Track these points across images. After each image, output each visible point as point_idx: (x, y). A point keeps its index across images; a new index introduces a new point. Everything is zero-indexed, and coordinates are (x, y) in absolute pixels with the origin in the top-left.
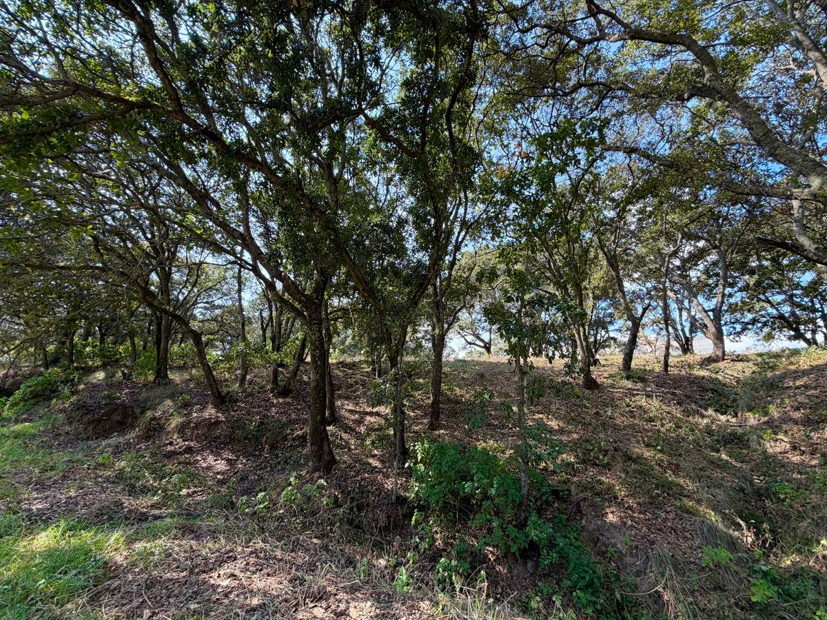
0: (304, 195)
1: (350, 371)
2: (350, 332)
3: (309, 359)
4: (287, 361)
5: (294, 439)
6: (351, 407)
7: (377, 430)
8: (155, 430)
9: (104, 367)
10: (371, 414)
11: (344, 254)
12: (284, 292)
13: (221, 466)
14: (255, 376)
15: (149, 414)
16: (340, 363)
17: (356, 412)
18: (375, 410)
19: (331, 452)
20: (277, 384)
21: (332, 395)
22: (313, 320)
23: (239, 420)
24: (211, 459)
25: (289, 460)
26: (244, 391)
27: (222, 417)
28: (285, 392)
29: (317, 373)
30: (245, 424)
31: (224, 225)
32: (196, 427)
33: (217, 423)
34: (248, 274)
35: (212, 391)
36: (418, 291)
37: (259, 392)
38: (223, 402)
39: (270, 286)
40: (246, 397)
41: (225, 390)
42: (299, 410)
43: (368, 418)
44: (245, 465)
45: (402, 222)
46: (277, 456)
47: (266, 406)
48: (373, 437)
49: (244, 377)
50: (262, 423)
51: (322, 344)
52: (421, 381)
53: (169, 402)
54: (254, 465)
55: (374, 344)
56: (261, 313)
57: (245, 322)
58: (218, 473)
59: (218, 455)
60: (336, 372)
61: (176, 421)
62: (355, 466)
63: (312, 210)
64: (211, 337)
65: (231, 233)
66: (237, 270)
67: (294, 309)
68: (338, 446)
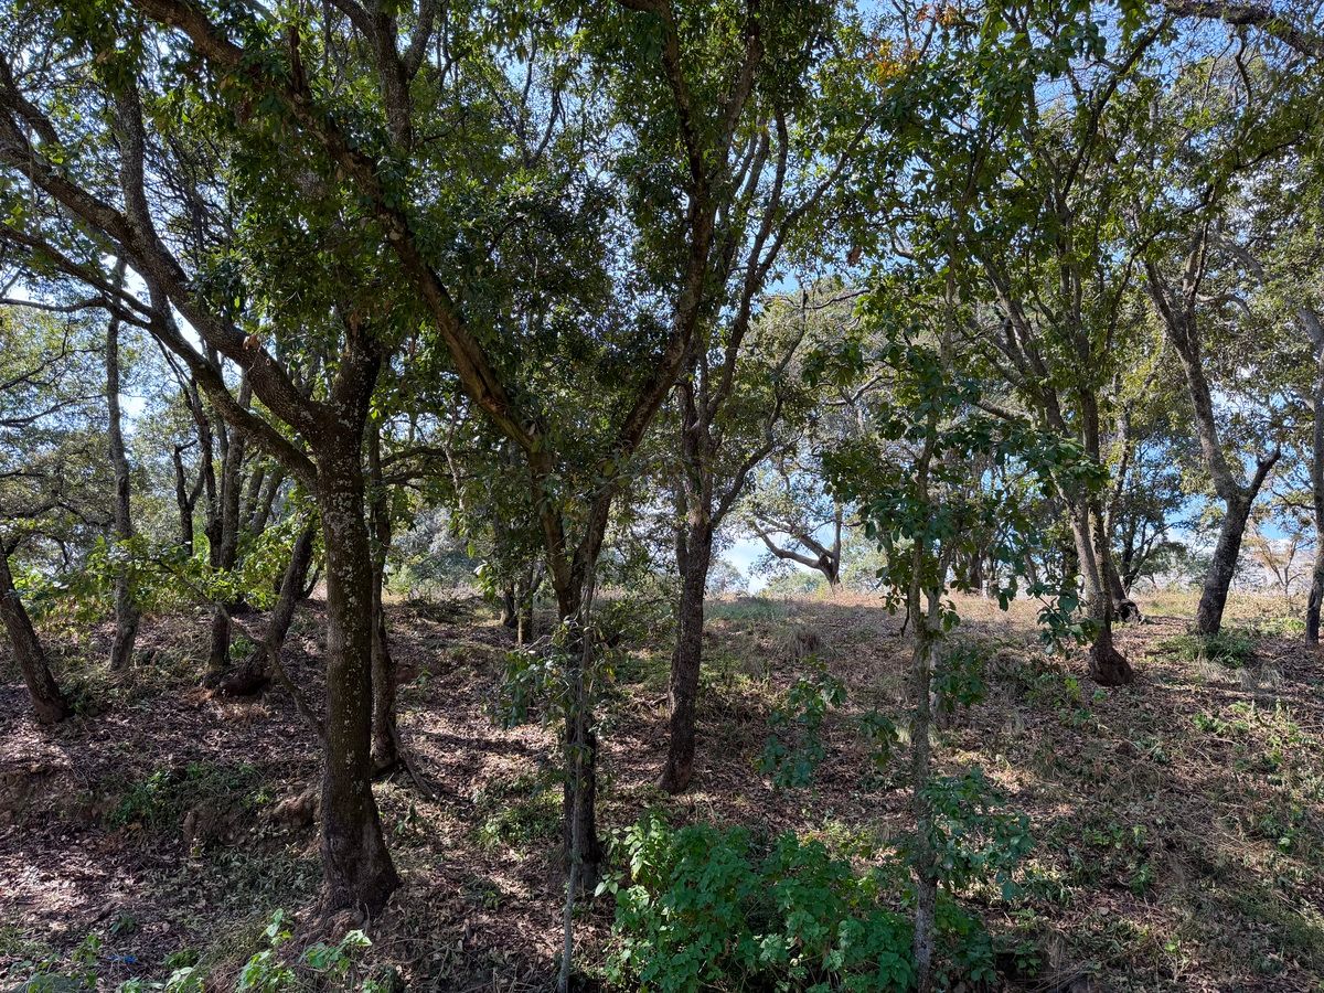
0: (308, 105)
1: (444, 627)
2: (442, 515)
3: (321, 592)
4: (259, 595)
5: (275, 820)
6: (443, 728)
7: (517, 792)
10: (501, 748)
11: (430, 288)
12: (247, 395)
13: (60, 896)
14: (160, 640)
16: (414, 603)
17: (458, 742)
18: (514, 735)
19: (383, 856)
20: (227, 663)
21: (389, 696)
22: (334, 477)
23: (113, 764)
24: (30, 875)
25: (262, 879)
26: (128, 682)
27: (60, 756)
28: (250, 686)
29: (346, 629)
30: (131, 777)
31: (65, 190)
33: (48, 772)
34: (138, 340)
35: (32, 681)
36: (642, 401)
37: (172, 686)
38: (66, 713)
39: (207, 374)
40: (133, 699)
41: (69, 680)
42: (290, 737)
43: (493, 759)
44: (132, 893)
45: (599, 201)
46: (225, 867)
47: (194, 726)
48: (507, 812)
49: (126, 642)
50: (181, 775)
51: (361, 548)
52: (644, 655)
54: (159, 893)
55: (512, 552)
56: (177, 458)
57: (128, 482)
58: (52, 916)
59: (50, 867)
60: (402, 628)
62: (452, 894)
63: (334, 152)
64: (27, 523)
65: (89, 212)
66: (104, 329)
67: (278, 444)
68: (403, 839)
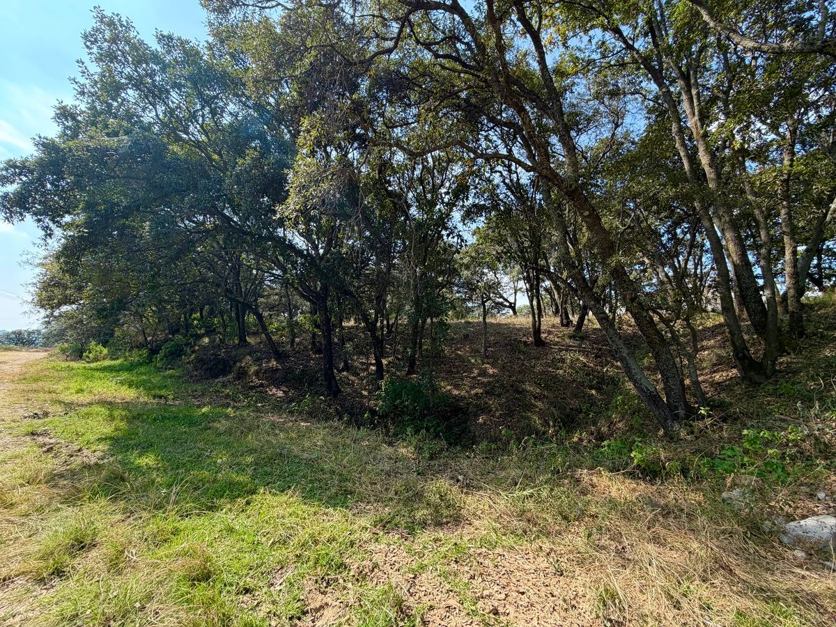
8: (242, 374)
9: (207, 334)
17: (365, 363)
19: (337, 386)
25: (318, 392)
26: (294, 350)
27: (280, 367)
30: (293, 371)
32: (265, 373)
33: (277, 370)
35: (273, 350)
38: (281, 357)
40: (295, 354)
41: (281, 349)
47: (307, 360)
49: (293, 340)
53: (249, 357)
58: (278, 397)
61: (253, 369)
62: (352, 394)
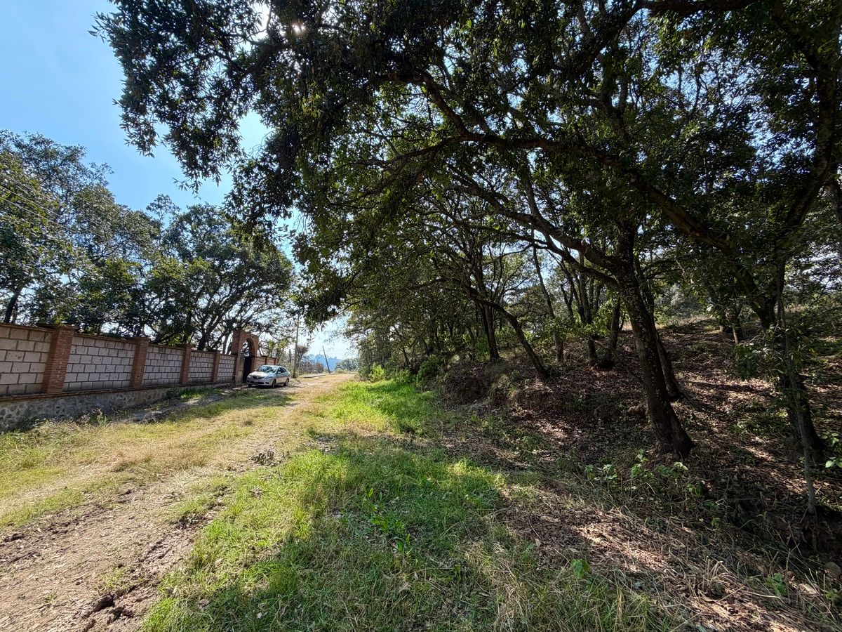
1: (689, 336)
2: (675, 288)
3: (628, 326)
4: (603, 331)
5: (629, 414)
6: (699, 380)
7: (753, 410)
8: (500, 399)
9: (458, 351)
10: (737, 389)
13: (559, 434)
14: (571, 351)
15: (494, 386)
16: (671, 327)
17: (711, 386)
18: (743, 384)
20: (596, 357)
21: (669, 367)
23: (566, 392)
24: (549, 426)
26: (564, 365)
27: (550, 391)
28: (607, 365)
29: (644, 341)
30: (572, 396)
32: (530, 398)
33: (547, 395)
35: (536, 366)
37: (579, 366)
38: (548, 376)
39: (566, 256)
41: (547, 365)
43: (733, 394)
44: (582, 436)
46: (613, 429)
48: (748, 418)
49: (561, 352)
50: (589, 396)
51: (642, 307)
53: (505, 377)
54: (591, 436)
56: (562, 289)
57: (550, 299)
58: (559, 440)
59: (554, 424)
60: (667, 338)
61: (513, 393)
64: (524, 318)
67: (599, 276)
68: (691, 427)
